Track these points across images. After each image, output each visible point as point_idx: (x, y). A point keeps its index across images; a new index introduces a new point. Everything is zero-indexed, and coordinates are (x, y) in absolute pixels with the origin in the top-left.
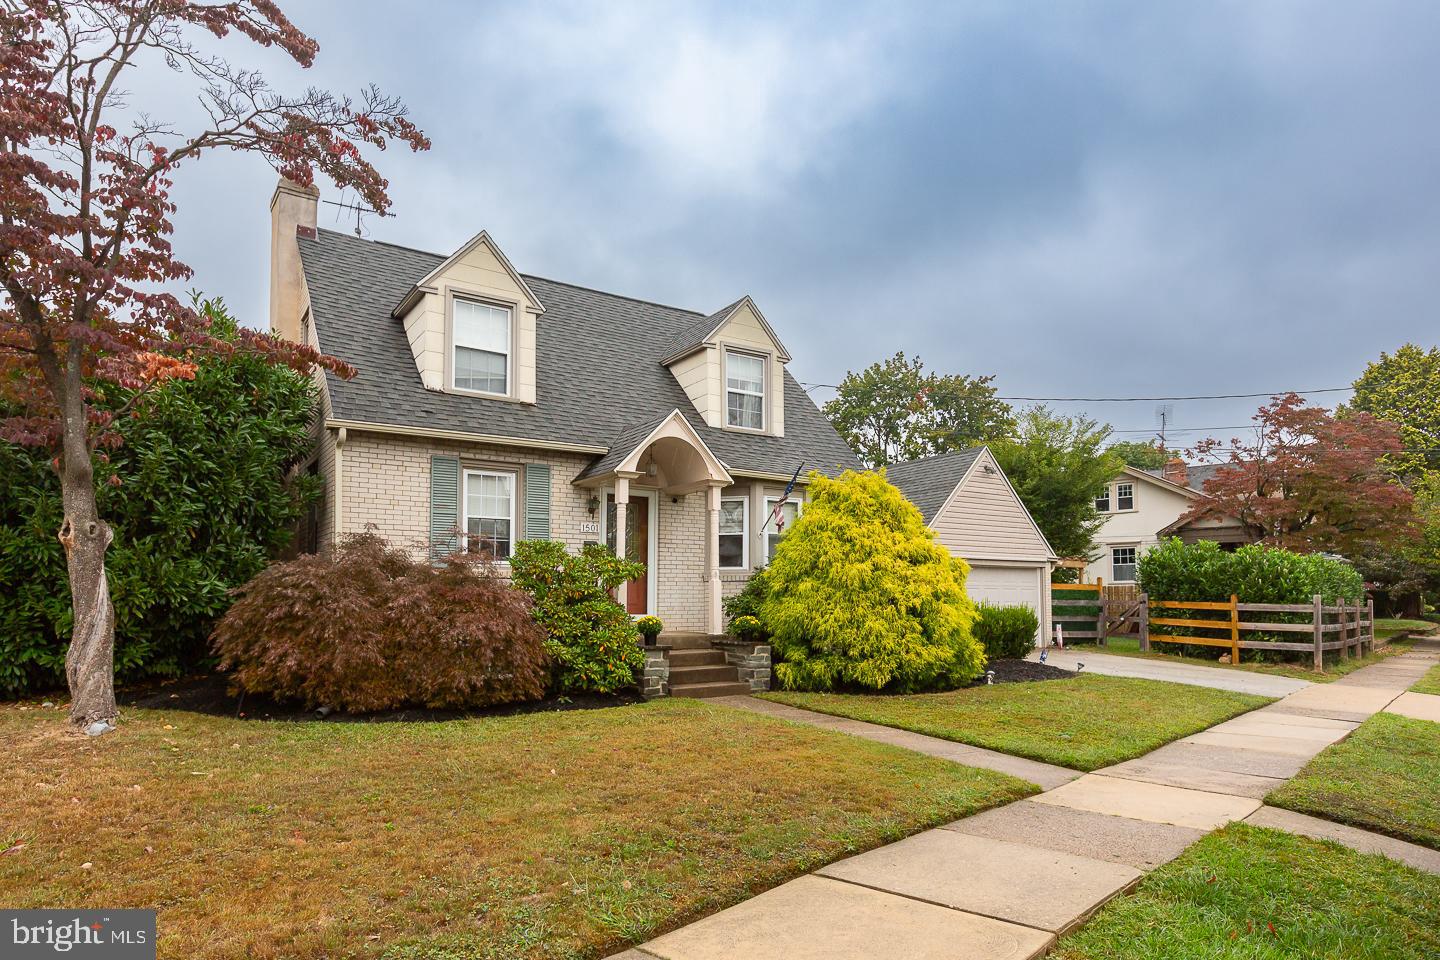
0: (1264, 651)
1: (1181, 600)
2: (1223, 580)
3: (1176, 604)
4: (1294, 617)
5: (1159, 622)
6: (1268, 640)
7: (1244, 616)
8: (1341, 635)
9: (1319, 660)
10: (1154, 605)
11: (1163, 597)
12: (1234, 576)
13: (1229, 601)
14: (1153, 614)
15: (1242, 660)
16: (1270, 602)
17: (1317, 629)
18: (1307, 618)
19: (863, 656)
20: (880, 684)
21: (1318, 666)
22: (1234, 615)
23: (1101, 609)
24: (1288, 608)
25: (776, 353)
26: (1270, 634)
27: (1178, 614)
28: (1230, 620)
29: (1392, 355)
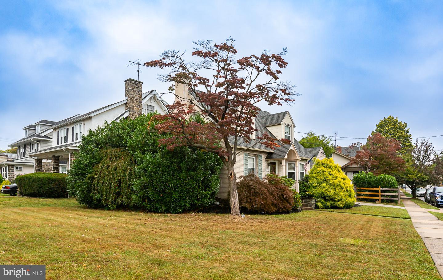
0: (387, 200)
1: (365, 188)
2: (377, 182)
3: (364, 188)
4: (394, 192)
5: (359, 193)
7: (382, 191)
9: (399, 202)
10: (358, 189)
11: (360, 187)
12: (379, 182)
13: (378, 187)
14: (358, 191)
15: (381, 202)
16: (388, 188)
17: (399, 194)
19: (338, 201)
20: (342, 206)
24: (392, 189)
25: (293, 125)
26: (388, 196)
27: (365, 191)
28: (379, 192)
29: (386, 118)
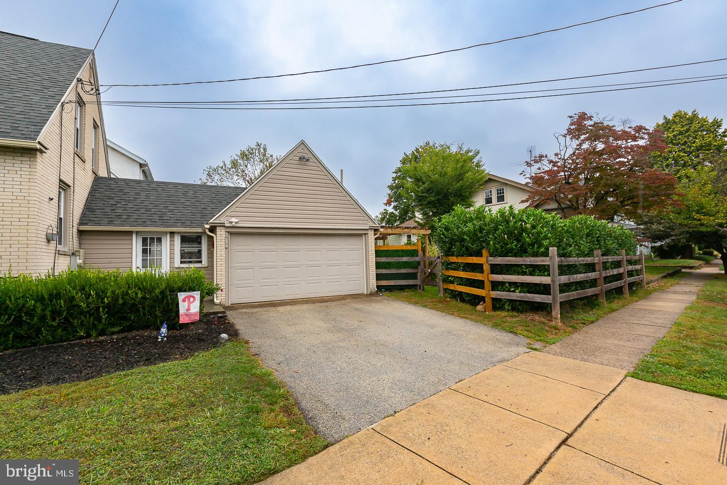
0: (511, 301)
1: (457, 256)
2: (482, 237)
3: (455, 259)
4: (535, 270)
5: (447, 273)
6: (514, 291)
7: (495, 269)
8: (598, 282)
9: (556, 312)
10: (444, 259)
11: (448, 253)
13: (481, 255)
14: (444, 267)
15: (495, 308)
16: (515, 256)
17: (553, 281)
18: (543, 270)
21: (556, 318)
22: (486, 268)
23: (419, 263)
26: (515, 285)
27: (456, 267)
28: (482, 271)
29: (670, 117)
